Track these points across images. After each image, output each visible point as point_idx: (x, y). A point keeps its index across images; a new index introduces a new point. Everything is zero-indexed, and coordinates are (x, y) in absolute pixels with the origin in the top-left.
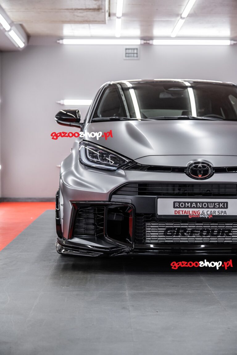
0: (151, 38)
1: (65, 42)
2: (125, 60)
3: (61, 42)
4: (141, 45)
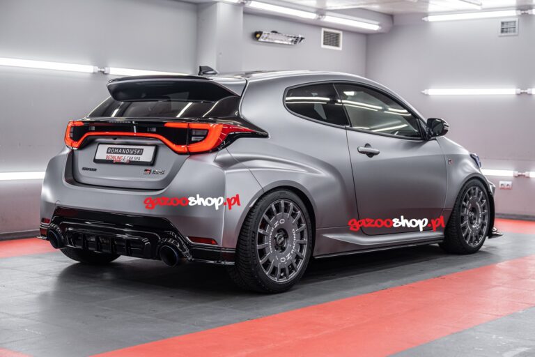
0: (530, 7)
1: (430, 19)
2: (500, 36)
3: (425, 19)
4: (519, 16)
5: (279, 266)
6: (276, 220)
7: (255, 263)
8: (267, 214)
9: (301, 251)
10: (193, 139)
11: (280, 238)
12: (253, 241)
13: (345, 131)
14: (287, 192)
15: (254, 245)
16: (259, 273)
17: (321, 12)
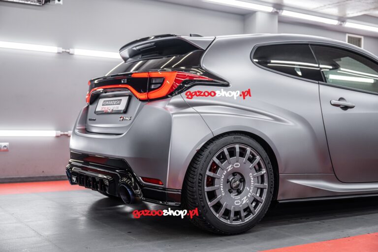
5: (232, 209)
6: (229, 164)
7: (203, 205)
8: (218, 158)
9: (261, 195)
10: (153, 87)
11: (235, 182)
12: (199, 183)
13: (318, 85)
14: (242, 137)
15: (202, 187)
16: (207, 214)
17: (342, 19)
